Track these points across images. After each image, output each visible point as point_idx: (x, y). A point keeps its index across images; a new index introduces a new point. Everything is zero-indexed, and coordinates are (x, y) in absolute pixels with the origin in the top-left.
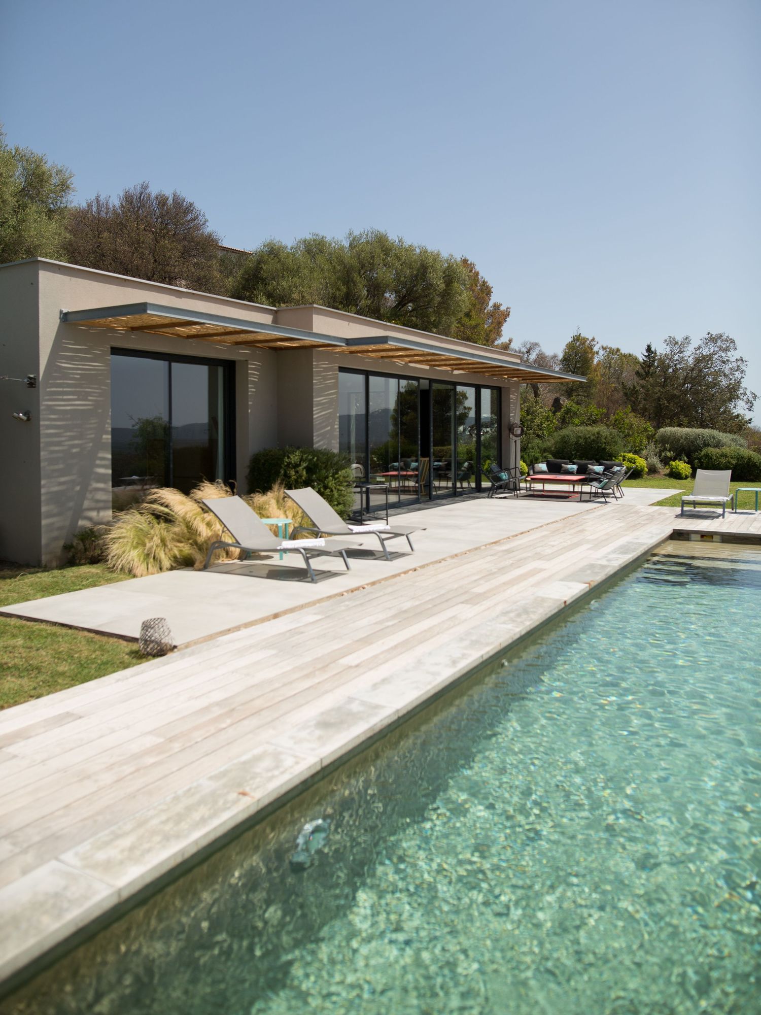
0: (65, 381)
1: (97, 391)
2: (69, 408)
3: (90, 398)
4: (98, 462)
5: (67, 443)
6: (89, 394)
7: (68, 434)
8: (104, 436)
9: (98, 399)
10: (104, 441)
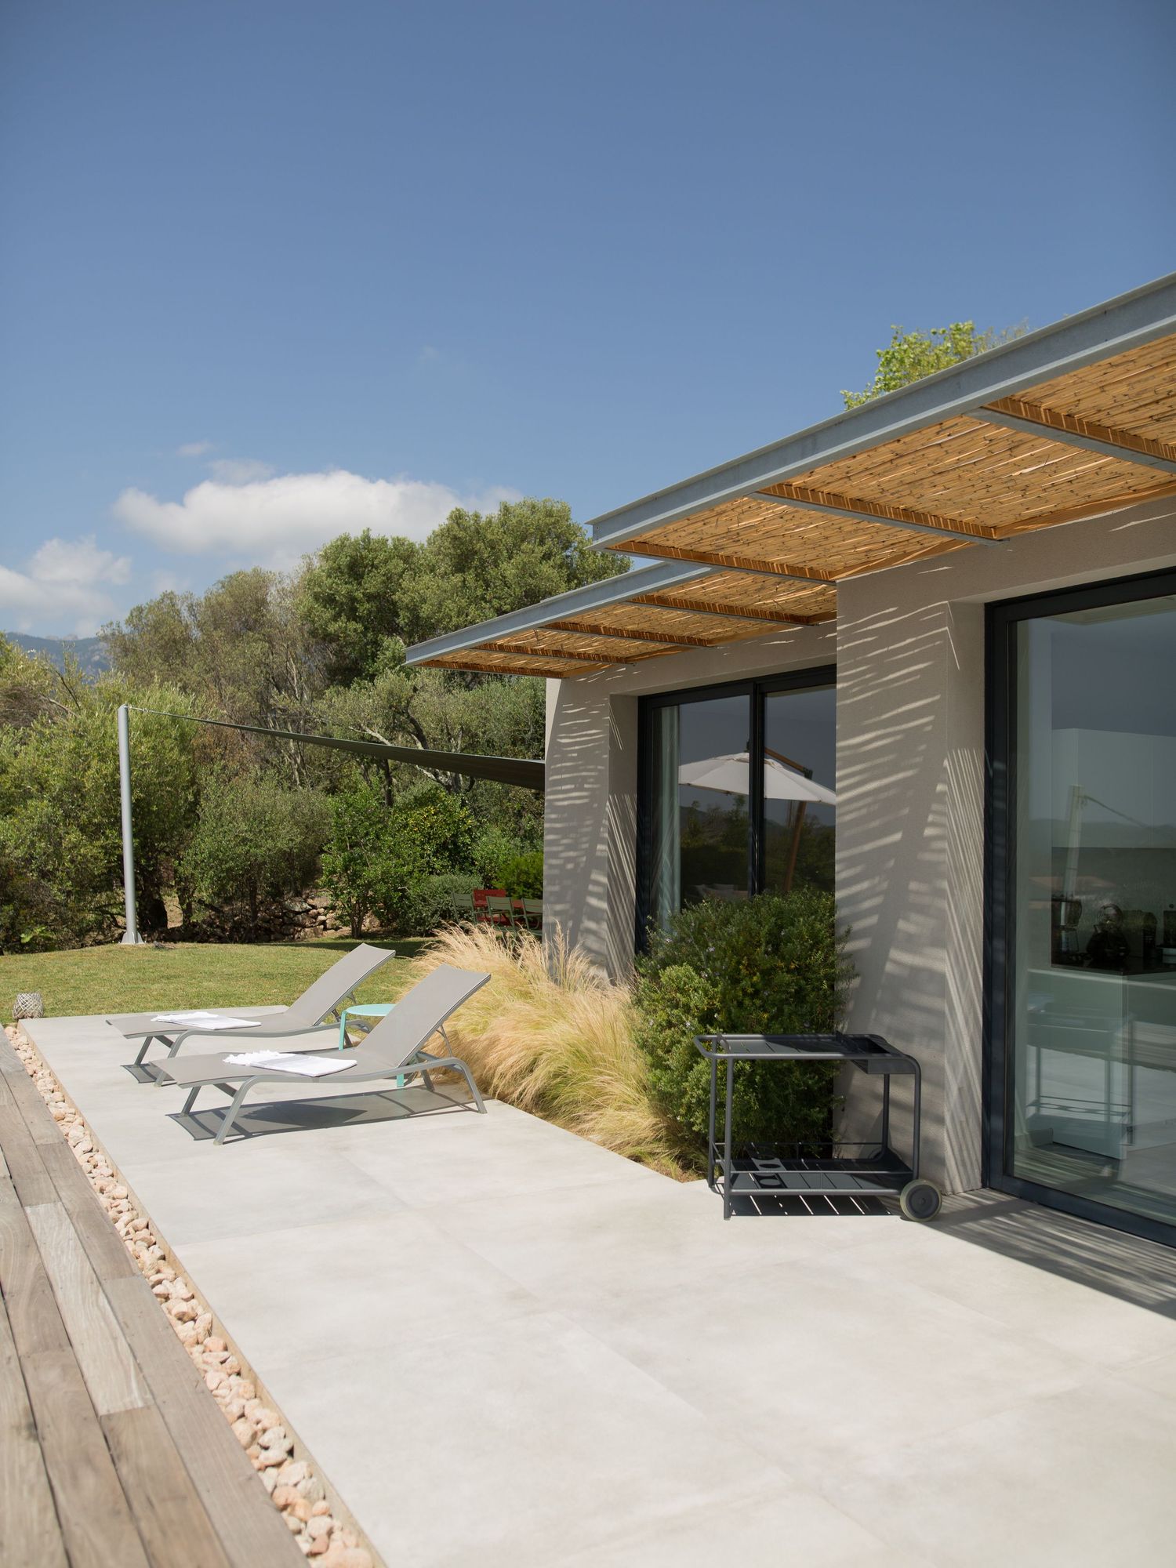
0: (564, 764)
1: (593, 774)
2: (566, 803)
3: (586, 786)
4: (591, 887)
5: (564, 855)
6: (585, 779)
7: (565, 841)
8: (599, 847)
9: (595, 786)
10: (598, 854)
